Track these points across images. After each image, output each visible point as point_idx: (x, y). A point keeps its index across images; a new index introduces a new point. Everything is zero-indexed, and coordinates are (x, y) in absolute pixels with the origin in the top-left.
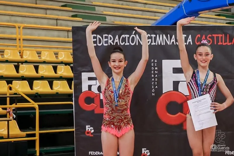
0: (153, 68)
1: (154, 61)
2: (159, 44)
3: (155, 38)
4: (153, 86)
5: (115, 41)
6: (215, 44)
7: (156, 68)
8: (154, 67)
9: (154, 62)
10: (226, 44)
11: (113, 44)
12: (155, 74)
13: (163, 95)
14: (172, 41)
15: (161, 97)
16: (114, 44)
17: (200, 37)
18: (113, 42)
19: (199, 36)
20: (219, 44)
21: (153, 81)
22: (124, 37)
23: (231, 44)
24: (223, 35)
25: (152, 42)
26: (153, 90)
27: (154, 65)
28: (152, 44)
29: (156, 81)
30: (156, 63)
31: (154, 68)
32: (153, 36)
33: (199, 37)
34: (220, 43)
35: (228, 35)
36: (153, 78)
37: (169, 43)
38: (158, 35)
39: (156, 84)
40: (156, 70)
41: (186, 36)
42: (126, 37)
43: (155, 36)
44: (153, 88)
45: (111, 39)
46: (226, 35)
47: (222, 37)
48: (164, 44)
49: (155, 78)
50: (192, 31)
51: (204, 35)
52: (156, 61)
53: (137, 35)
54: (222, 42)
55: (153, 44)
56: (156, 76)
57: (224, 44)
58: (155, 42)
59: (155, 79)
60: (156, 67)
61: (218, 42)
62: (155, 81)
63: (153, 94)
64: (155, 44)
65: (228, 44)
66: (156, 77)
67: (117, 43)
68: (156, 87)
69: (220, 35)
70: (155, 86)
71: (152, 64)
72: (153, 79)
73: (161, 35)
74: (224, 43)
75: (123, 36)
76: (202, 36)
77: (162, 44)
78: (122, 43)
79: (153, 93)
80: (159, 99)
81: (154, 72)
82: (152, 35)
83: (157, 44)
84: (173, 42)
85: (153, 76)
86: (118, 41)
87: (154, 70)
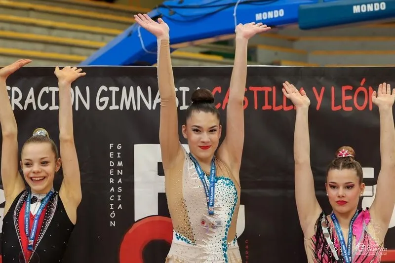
0: (112, 164)
1: (115, 147)
2: (128, 108)
3: (119, 94)
4: (112, 205)
5: (28, 101)
6: (256, 108)
7: (120, 164)
8: (116, 160)
9: (115, 150)
10: (280, 108)
11: (21, 108)
12: (116, 177)
13: (135, 226)
14: (156, 101)
15: (131, 231)
16: (25, 108)
17: (220, 92)
18: (22, 102)
19: (218, 89)
20: (264, 108)
21: (112, 193)
22: (47, 92)
23: (291, 108)
24: (274, 88)
25: (110, 103)
26: (113, 215)
27: (115, 155)
28: (111, 108)
29: (119, 194)
30: (119, 151)
31: (116, 164)
32: (114, 89)
33: (218, 91)
34: (266, 107)
36: (112, 185)
37: (149, 106)
38: (124, 89)
39: (119, 200)
40: (120, 168)
41: (188, 89)
42: (51, 92)
43: (117, 89)
44: (112, 208)
45: (17, 96)
47: (270, 93)
48: (139, 109)
49: (116, 185)
50: (203, 79)
52: (119, 147)
53: (77, 88)
54: (270, 103)
55: (114, 107)
56: (120, 181)
57: (275, 109)
58: (118, 103)
59: (116, 189)
60: (120, 160)
61: (261, 103)
62: (116, 193)
63: (111, 222)
64: (117, 107)
65: (286, 109)
66: (120, 185)
67: (30, 105)
68: (120, 206)
69: (267, 89)
70: (116, 204)
71: (111, 154)
72: (112, 189)
73: (132, 88)
74: (276, 106)
75: (46, 89)
77: (135, 109)
78: (43, 104)
79: (113, 220)
80: (126, 233)
81: (115, 172)
82: (111, 88)
83: (122, 108)
85: (112, 181)
86: (33, 101)
87: (116, 168)
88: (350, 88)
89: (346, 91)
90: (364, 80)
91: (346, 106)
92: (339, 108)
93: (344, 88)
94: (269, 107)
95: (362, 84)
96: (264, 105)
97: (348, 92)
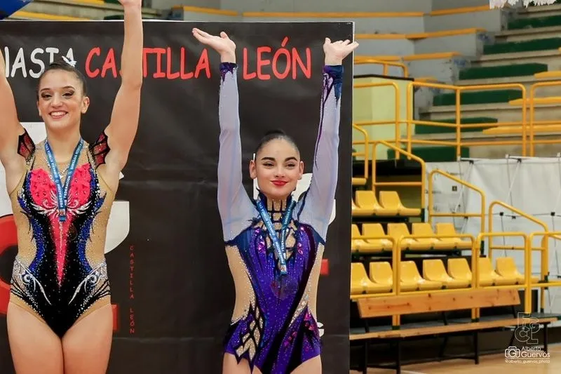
10: (176, 75)
14: (16, 66)
17: (98, 54)
19: (97, 51)
20: (155, 76)
23: (190, 75)
24: (169, 49)
33: (95, 54)
34: (158, 74)
35: (183, 49)
41: (57, 51)
46: (176, 51)
47: (164, 57)
50: (77, 39)
51: (111, 50)
54: (164, 69)
57: (170, 77)
65: (184, 77)
69: (159, 51)
74: (172, 73)
76: (104, 53)
84: (19, 71)
88: (268, 50)
89: (262, 53)
90: (286, 40)
91: (262, 74)
92: (253, 75)
93: (260, 50)
94: (163, 75)
95: (283, 45)
96: (156, 72)
97: (265, 56)
